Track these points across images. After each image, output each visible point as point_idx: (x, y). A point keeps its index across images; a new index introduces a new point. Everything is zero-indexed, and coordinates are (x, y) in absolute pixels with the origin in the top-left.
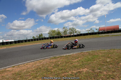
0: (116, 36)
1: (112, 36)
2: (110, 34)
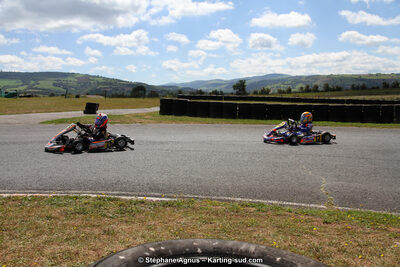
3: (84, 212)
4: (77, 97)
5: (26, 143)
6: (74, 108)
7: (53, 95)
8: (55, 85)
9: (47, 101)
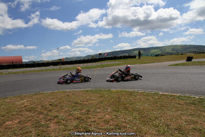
0: (15, 73)
1: (9, 73)
2: (5, 70)
3: (194, 104)
4: (182, 54)
5: (164, 73)
6: (182, 59)
7: (171, 54)
8: (172, 50)
9: (169, 57)
